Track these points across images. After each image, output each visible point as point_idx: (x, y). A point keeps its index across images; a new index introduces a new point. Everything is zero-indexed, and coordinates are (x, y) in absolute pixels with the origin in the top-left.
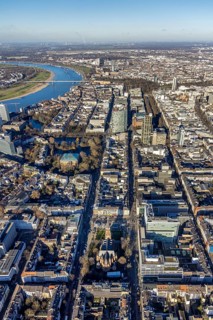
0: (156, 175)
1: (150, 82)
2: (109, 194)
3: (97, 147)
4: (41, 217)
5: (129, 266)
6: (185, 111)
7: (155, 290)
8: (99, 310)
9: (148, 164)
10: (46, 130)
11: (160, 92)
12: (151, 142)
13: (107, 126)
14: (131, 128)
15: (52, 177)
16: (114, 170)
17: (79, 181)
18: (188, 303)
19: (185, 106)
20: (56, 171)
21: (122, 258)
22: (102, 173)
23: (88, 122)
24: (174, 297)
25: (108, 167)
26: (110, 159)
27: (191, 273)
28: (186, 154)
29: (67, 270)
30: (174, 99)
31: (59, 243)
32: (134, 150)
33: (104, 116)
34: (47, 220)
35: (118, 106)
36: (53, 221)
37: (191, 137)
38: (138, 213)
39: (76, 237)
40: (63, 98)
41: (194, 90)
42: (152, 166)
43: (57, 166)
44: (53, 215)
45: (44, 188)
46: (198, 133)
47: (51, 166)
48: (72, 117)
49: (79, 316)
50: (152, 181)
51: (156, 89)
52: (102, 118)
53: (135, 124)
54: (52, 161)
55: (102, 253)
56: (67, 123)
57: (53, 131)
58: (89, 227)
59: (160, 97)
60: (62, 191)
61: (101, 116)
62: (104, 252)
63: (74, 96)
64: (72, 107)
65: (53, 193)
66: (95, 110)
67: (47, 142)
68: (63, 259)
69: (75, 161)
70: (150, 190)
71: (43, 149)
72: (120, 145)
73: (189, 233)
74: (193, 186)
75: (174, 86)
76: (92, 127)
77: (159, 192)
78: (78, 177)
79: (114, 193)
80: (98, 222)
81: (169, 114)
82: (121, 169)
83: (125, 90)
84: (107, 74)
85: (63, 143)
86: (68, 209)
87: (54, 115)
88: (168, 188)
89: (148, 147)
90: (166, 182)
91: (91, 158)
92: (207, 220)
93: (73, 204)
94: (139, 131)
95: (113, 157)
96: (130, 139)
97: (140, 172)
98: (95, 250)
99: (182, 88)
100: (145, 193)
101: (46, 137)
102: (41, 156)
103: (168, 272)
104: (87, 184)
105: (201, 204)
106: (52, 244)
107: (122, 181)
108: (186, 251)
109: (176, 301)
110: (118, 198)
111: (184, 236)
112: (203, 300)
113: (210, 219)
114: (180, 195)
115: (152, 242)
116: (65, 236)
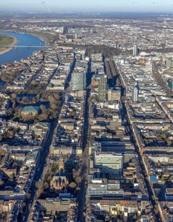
0: (109, 124)
1: (112, 48)
2: (64, 138)
3: (56, 102)
4: (3, 154)
5: (78, 188)
6: (142, 73)
7: (99, 204)
8: (51, 218)
9: (102, 116)
10: (8, 88)
11: (120, 56)
12: (107, 99)
13: (66, 85)
14: (90, 87)
15: (13, 125)
16: (70, 120)
17: (38, 127)
18: (126, 214)
19: (143, 69)
20: (17, 120)
21: (73, 183)
22: (59, 122)
23: (49, 81)
24: (114, 209)
25: (66, 117)
26: (68, 111)
27: (130, 194)
28: (140, 109)
29: (25, 190)
30: (134, 63)
31: (18, 173)
32: (90, 105)
33: (64, 76)
34: (8, 156)
35: (79, 68)
36: (13, 157)
37: (145, 94)
39: (33, 168)
40: (25, 61)
41: (154, 56)
42: (106, 117)
43: (19, 116)
44: (14, 152)
45: (6, 133)
46: (152, 91)
47: (13, 116)
48: (34, 77)
49: (33, 219)
50: (104, 128)
51: (117, 54)
52: (62, 78)
53: (94, 83)
54: (13, 112)
55: (55, 178)
56: (29, 82)
57: (15, 88)
59: (120, 61)
60: (22, 136)
61: (61, 76)
62: (57, 178)
63: (37, 59)
64: (34, 69)
65: (14, 137)
66: (56, 71)
67: (9, 97)
68: (22, 183)
69: (35, 113)
70: (102, 134)
71: (6, 103)
72: (78, 100)
73: (134, 167)
74: (141, 133)
75: (135, 52)
76: (53, 86)
77: (110, 136)
78: (38, 124)
79: (70, 137)
80: (53, 159)
81: (127, 76)
82: (77, 119)
83: (86, 55)
84: (70, 40)
85: (24, 98)
86: (27, 148)
87: (17, 75)
88: (118, 133)
89: (104, 102)
90: (117, 129)
91: (50, 110)
93: (32, 145)
94: (96, 89)
95: (71, 110)
96: (87, 96)
97: (95, 122)
98: (49, 177)
99: (143, 54)
100: (97, 137)
101: (9, 93)
102: (3, 108)
103: (111, 192)
104: (45, 130)
105: (146, 145)
106: (12, 173)
107: (78, 128)
108: (130, 180)
109: (116, 213)
110: (73, 141)
111: (128, 168)
112: (139, 212)
113: (152, 156)
114: (128, 138)
115: (98, 171)
116: (24, 167)
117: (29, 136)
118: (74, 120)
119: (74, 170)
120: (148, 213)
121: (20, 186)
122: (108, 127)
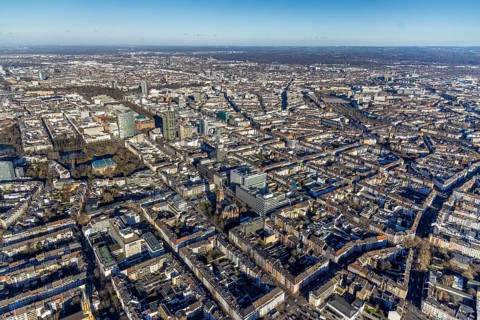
7: (282, 214)
11: (133, 96)
12: (178, 137)
15: (104, 184)
16: (165, 164)
17: (143, 177)
18: (305, 214)
21: (242, 208)
24: (295, 213)
30: (157, 101)
36: (154, 209)
41: (169, 92)
53: (140, 127)
60: (129, 191)
62: (228, 207)
68: (198, 224)
69: (113, 166)
70: (219, 166)
73: (273, 182)
75: (144, 90)
77: (228, 166)
84: (35, 83)
86: (158, 198)
97: (192, 160)
99: (154, 91)
103: (281, 203)
105: (263, 166)
107: (184, 169)
111: (270, 185)
116: (179, 213)
117: (137, 189)
121: (199, 227)
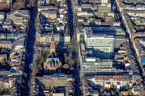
2: (48, 26)
7: (93, 80)
8: (50, 91)
17: (17, 15)
21: (66, 65)
22: (39, 10)
24: (108, 83)
27: (122, 71)
29: (21, 70)
38: (78, 40)
39: (24, 53)
42: (92, 4)
58: (33, 50)
73: (125, 50)
79: (54, 26)
92: (141, 42)
97: (80, 9)
98: (42, 61)
105: (137, 31)
106: (3, 58)
107: (62, 16)
108: (121, 62)
109: (109, 86)
110: (58, 29)
111: (119, 52)
112: (131, 85)
113: (143, 40)
114: (118, 24)
115: (91, 52)
116: (13, 53)
117: (8, 25)
118: (56, 8)
119: (65, 54)
120: (139, 84)
121: (14, 68)
122: (96, 13)
